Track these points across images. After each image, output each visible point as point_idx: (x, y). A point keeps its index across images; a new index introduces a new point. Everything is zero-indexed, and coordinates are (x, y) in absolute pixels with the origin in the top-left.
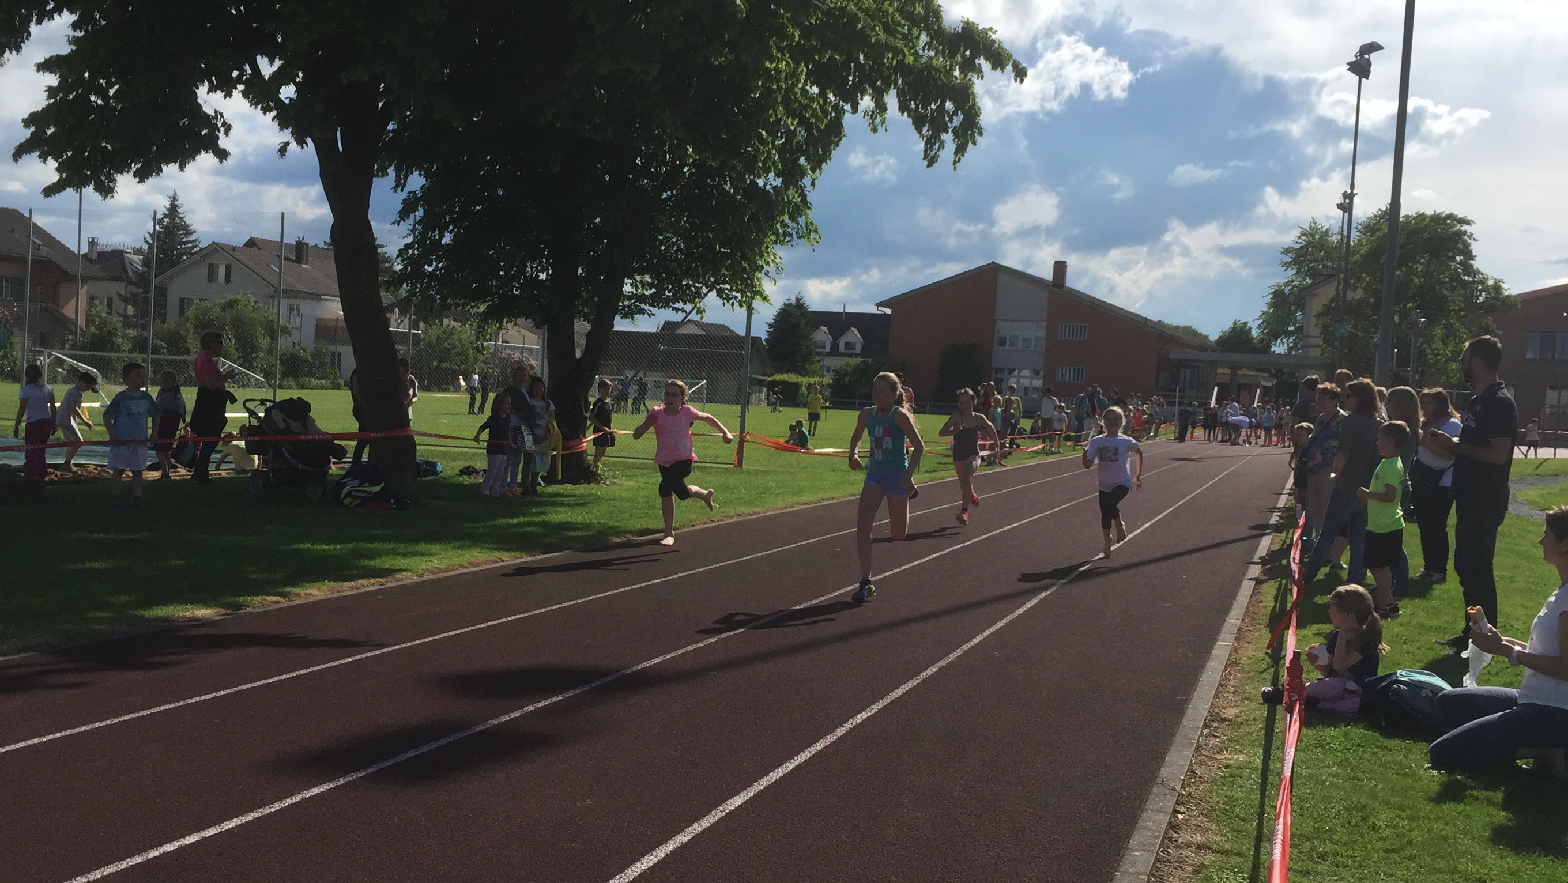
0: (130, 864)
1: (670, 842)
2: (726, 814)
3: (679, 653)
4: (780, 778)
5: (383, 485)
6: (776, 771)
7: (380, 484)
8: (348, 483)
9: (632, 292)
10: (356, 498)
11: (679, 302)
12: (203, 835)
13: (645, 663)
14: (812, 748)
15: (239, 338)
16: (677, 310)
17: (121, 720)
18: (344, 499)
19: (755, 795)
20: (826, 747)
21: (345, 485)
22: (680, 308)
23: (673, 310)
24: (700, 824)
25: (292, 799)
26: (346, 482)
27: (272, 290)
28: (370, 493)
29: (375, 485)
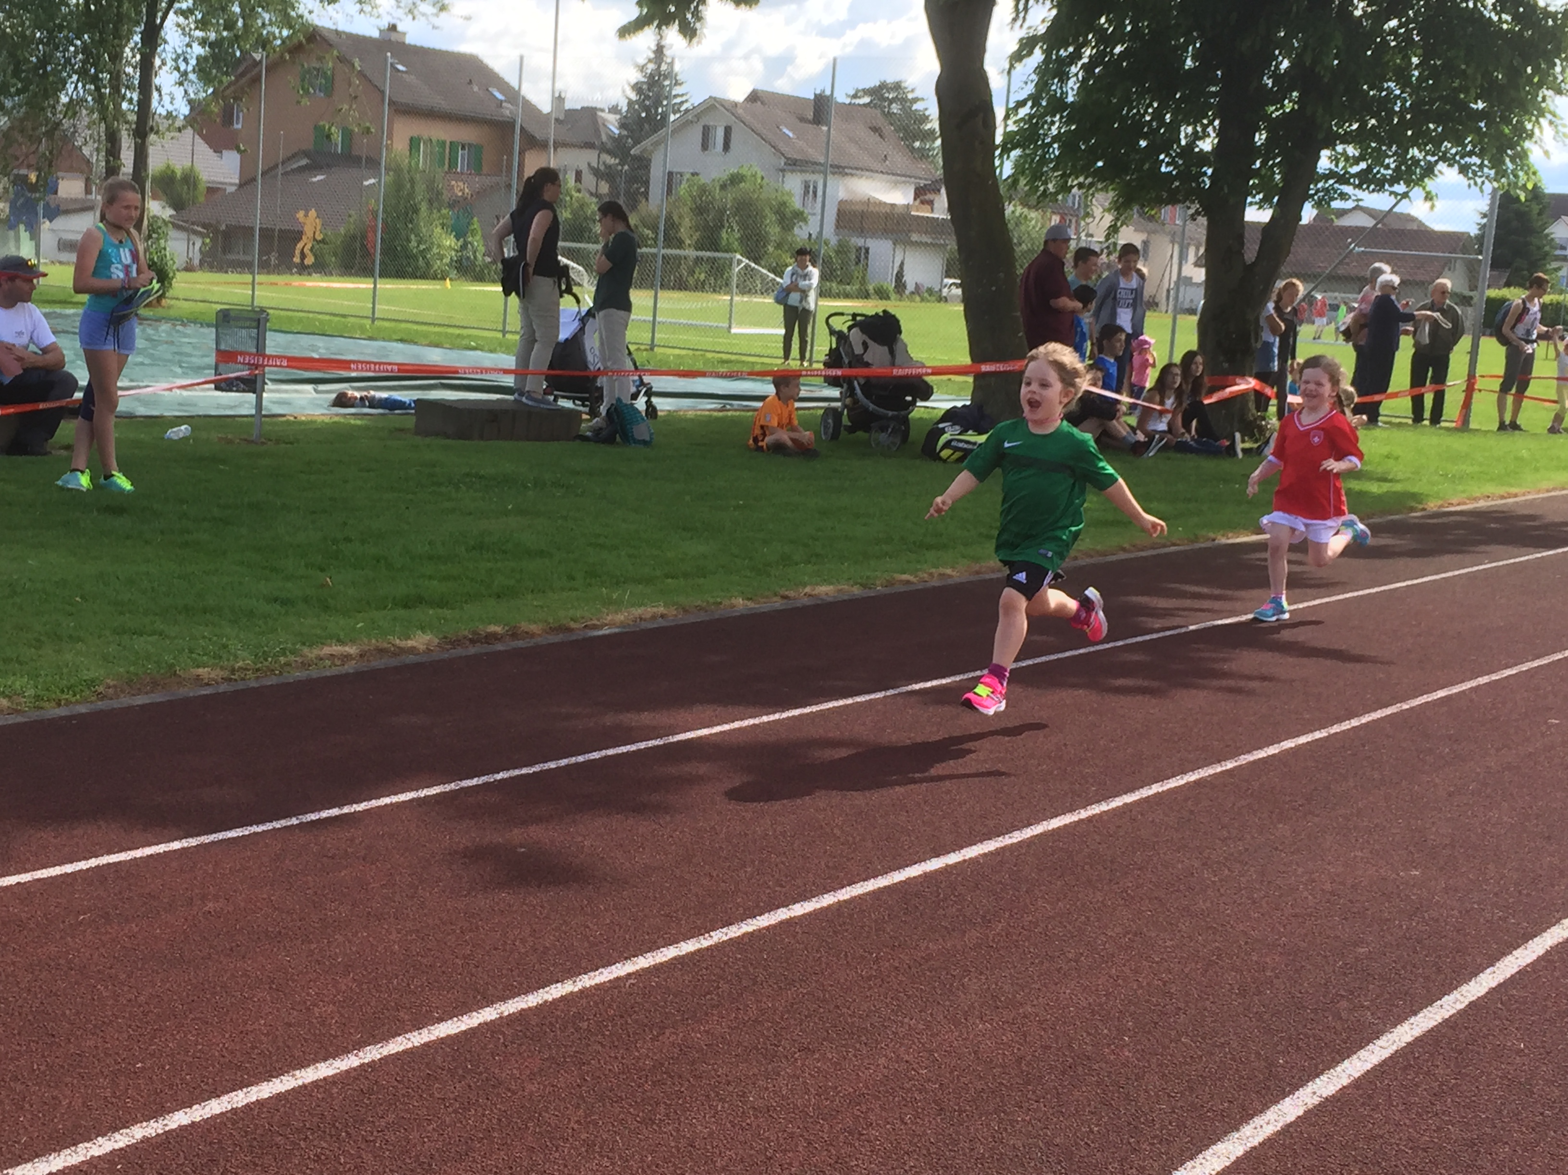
8: (946, 429)
10: (956, 449)
18: (942, 449)
26: (944, 428)
27: (783, 161)
28: (974, 444)
29: (980, 433)
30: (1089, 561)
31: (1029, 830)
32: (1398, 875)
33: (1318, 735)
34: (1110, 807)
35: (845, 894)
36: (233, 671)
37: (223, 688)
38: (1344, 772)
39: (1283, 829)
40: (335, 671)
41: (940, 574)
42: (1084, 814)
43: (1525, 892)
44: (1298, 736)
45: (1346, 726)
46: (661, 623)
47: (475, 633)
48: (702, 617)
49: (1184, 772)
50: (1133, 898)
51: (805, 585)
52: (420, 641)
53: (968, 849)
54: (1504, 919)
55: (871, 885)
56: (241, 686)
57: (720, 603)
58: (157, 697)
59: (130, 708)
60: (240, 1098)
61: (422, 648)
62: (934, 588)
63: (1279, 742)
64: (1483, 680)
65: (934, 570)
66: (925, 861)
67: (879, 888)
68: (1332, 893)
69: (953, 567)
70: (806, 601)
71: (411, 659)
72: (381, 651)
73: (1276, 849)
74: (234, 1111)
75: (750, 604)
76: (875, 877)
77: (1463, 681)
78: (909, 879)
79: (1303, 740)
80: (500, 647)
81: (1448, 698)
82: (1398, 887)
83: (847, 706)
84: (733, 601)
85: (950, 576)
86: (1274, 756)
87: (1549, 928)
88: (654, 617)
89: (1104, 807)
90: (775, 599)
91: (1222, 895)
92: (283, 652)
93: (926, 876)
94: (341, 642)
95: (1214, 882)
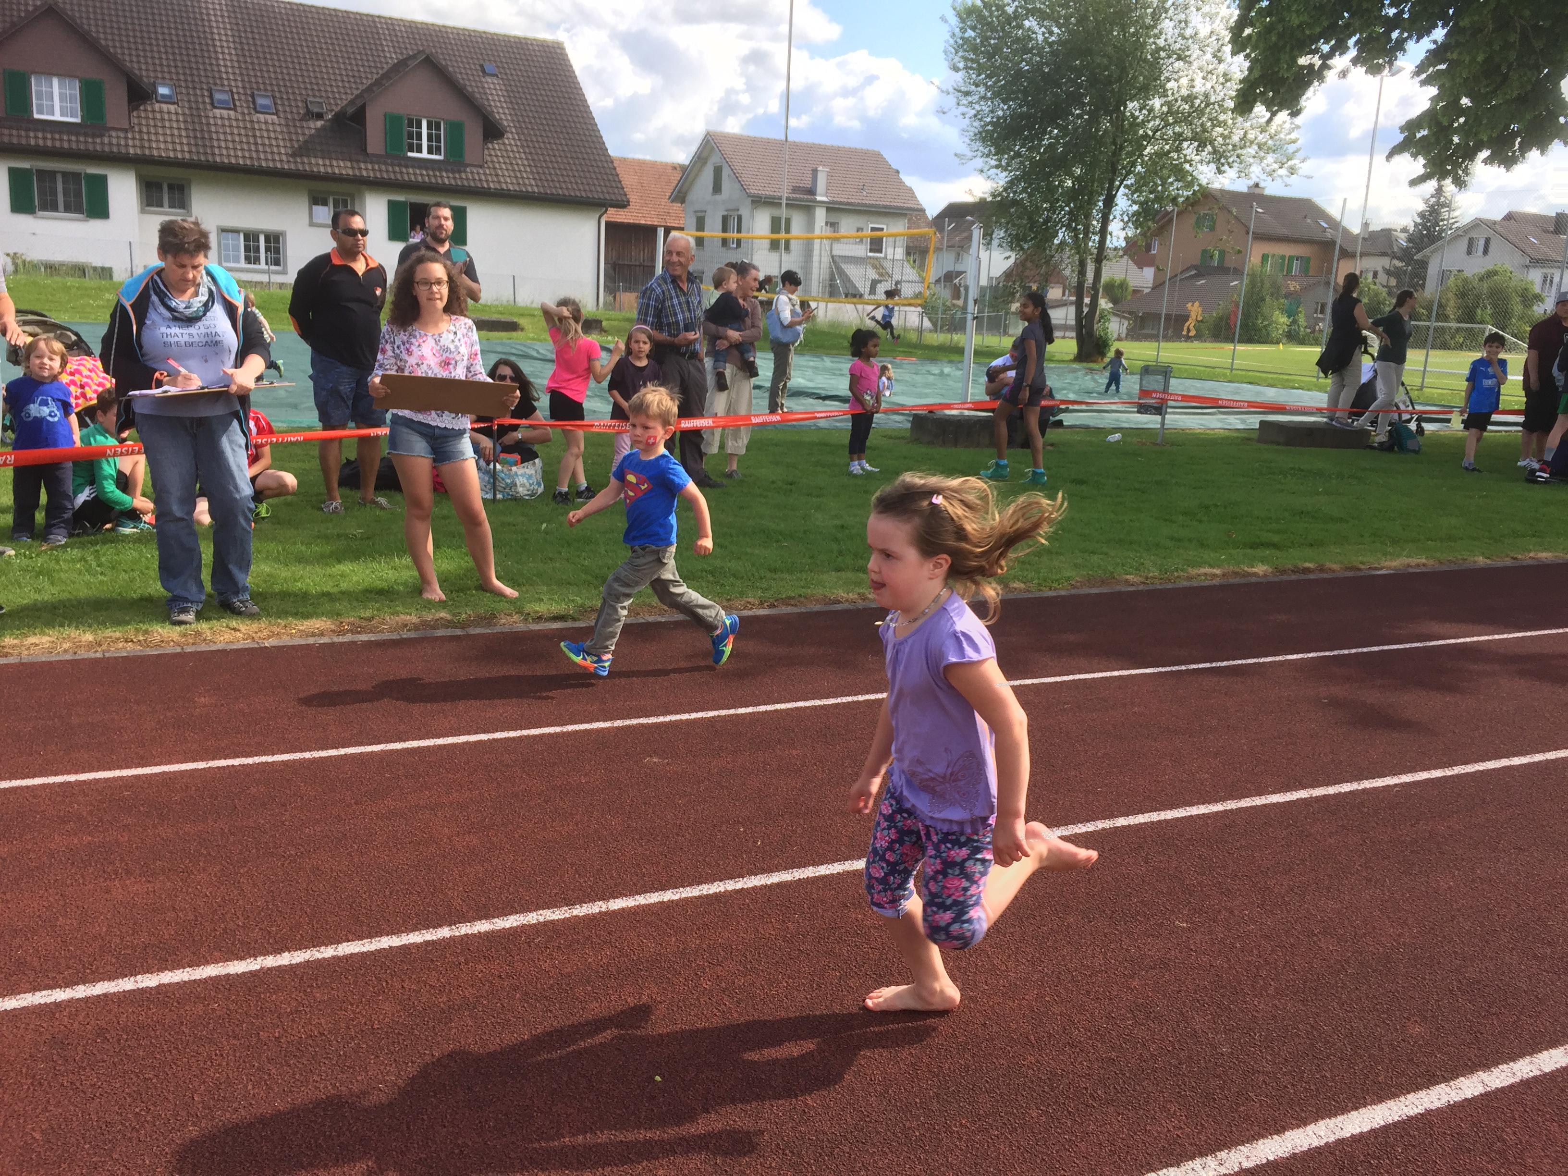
15: (1495, 306)
27: (1528, 260)
36: (1147, 578)
37: (1141, 587)
40: (1207, 583)
46: (1424, 570)
47: (1296, 567)
51: (1530, 551)
52: (1260, 569)
56: (1151, 587)
58: (1104, 590)
59: (1089, 595)
60: (1155, 817)
61: (1261, 573)
71: (1254, 579)
72: (1236, 574)
74: (1152, 823)
80: (1312, 576)
88: (1418, 565)
92: (1177, 570)
94: (1211, 566)
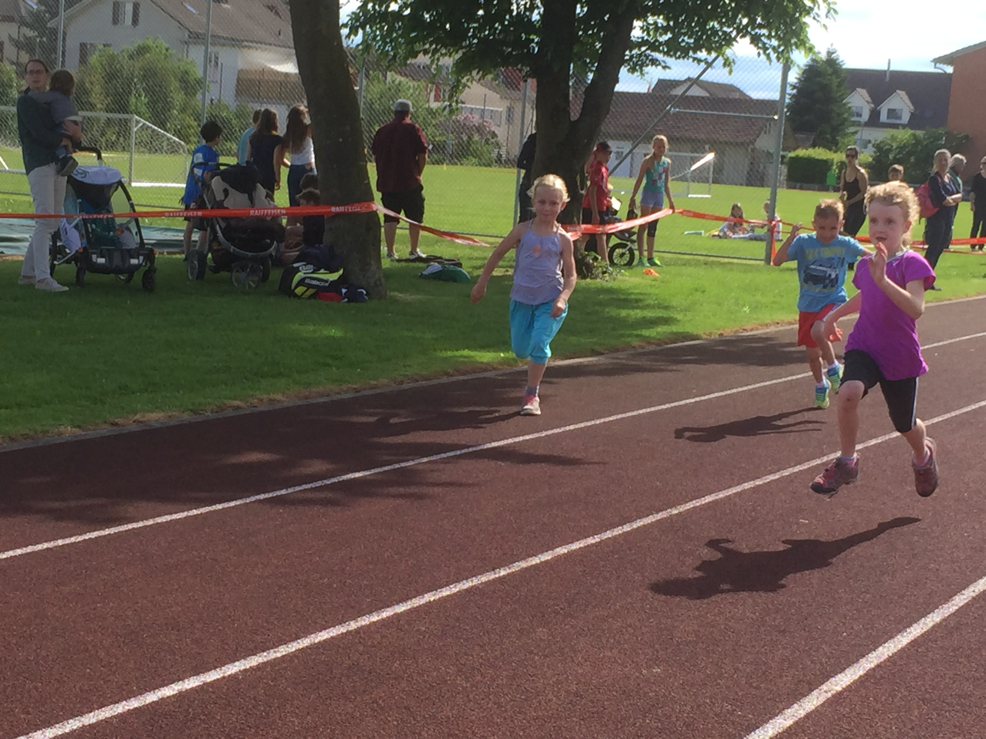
0: (127, 708)
1: (768, 725)
2: (833, 696)
3: (734, 491)
4: (893, 654)
5: (341, 272)
6: (886, 645)
7: (338, 271)
8: (300, 268)
9: (643, 38)
10: (309, 286)
11: (701, 51)
12: (203, 679)
13: (694, 502)
14: (928, 620)
16: (699, 61)
17: (87, 538)
18: (296, 287)
19: (865, 674)
20: (945, 620)
21: (297, 270)
22: (703, 58)
23: (694, 61)
24: (801, 706)
25: (298, 643)
26: (298, 267)
27: (187, 34)
28: (326, 281)
29: (331, 272)
30: (411, 385)
31: (295, 644)
32: (641, 673)
33: (591, 541)
34: (380, 618)
35: (90, 719)
38: (608, 575)
39: (541, 632)
41: (270, 400)
42: (353, 625)
43: (754, 685)
44: (572, 542)
45: (618, 531)
48: (28, 444)
49: (458, 581)
50: (382, 708)
53: (229, 666)
54: (732, 713)
55: (121, 708)
57: (48, 431)
62: (261, 412)
63: (552, 549)
64: (747, 486)
65: (265, 396)
66: (182, 679)
67: (129, 710)
68: (576, 694)
69: (283, 394)
70: (134, 428)
73: (531, 652)
75: (77, 431)
76: (127, 698)
77: (730, 487)
78: (162, 699)
79: (575, 546)
81: (715, 502)
82: (639, 684)
83: (146, 527)
84: (62, 429)
85: (279, 401)
86: (547, 562)
87: (771, 718)
89: (375, 618)
90: (104, 426)
91: (470, 701)
93: (181, 695)
95: (465, 689)
